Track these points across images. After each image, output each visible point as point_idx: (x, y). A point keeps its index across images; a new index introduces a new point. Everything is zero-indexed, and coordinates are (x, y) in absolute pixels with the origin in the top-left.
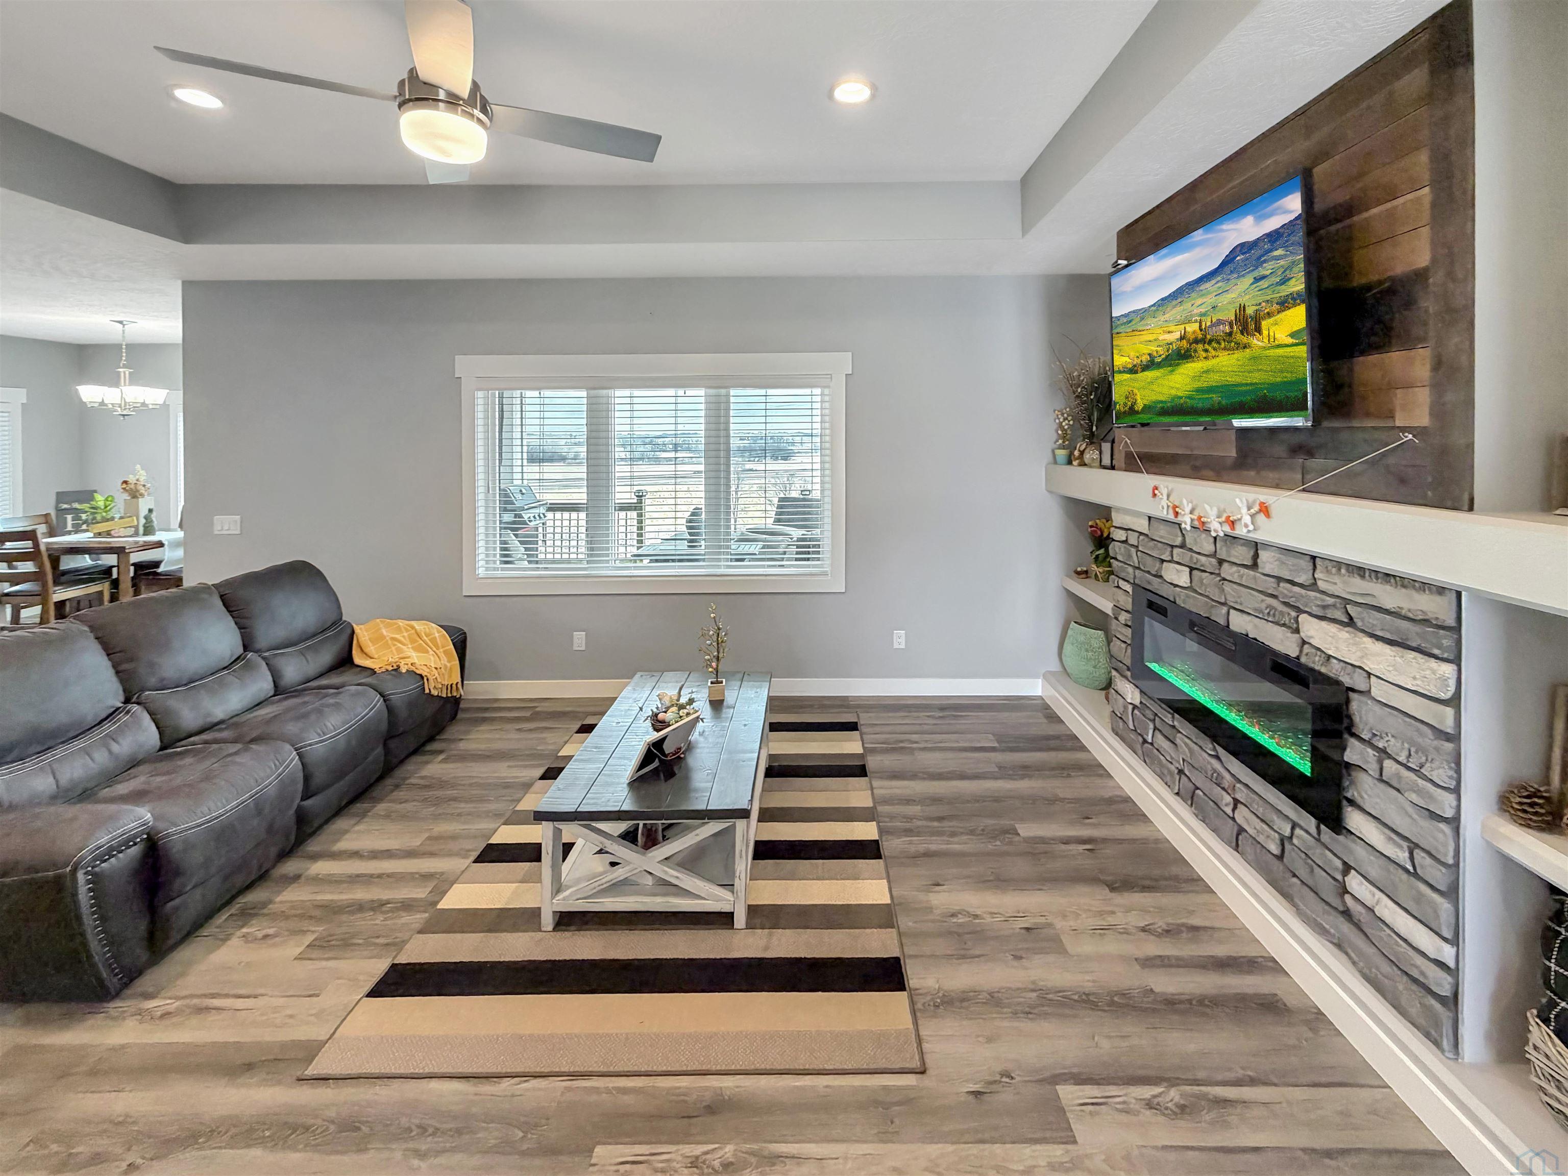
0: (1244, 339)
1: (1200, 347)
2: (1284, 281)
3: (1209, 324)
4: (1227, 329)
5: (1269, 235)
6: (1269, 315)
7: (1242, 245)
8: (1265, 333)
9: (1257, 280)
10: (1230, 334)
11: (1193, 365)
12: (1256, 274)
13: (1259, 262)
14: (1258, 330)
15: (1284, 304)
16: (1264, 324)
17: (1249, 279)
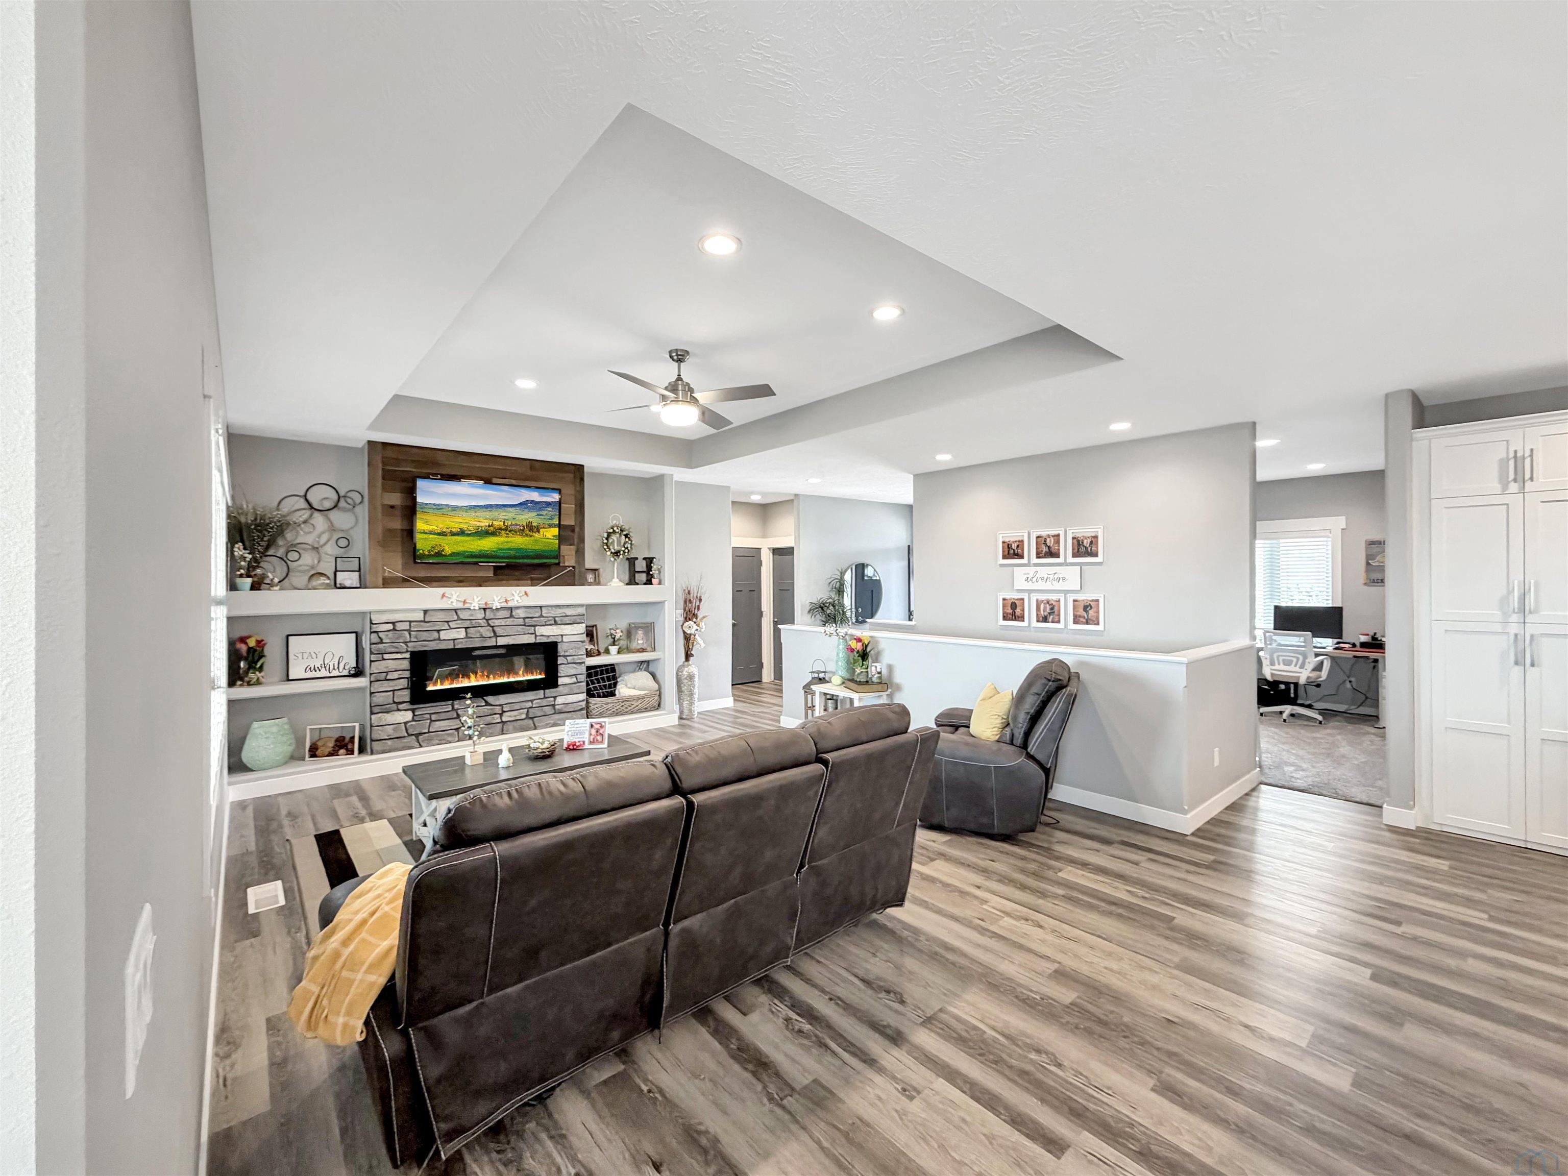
0: (531, 534)
1: (503, 532)
2: (551, 519)
3: (510, 524)
4: (521, 528)
5: (546, 503)
6: (544, 528)
7: (532, 501)
8: (541, 533)
9: (538, 515)
10: (523, 530)
11: (498, 538)
12: (538, 513)
13: (540, 509)
14: (539, 532)
15: (551, 526)
16: (541, 530)
17: (535, 514)
